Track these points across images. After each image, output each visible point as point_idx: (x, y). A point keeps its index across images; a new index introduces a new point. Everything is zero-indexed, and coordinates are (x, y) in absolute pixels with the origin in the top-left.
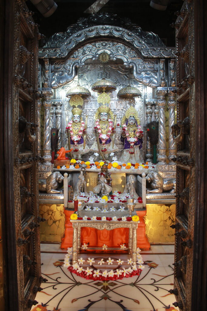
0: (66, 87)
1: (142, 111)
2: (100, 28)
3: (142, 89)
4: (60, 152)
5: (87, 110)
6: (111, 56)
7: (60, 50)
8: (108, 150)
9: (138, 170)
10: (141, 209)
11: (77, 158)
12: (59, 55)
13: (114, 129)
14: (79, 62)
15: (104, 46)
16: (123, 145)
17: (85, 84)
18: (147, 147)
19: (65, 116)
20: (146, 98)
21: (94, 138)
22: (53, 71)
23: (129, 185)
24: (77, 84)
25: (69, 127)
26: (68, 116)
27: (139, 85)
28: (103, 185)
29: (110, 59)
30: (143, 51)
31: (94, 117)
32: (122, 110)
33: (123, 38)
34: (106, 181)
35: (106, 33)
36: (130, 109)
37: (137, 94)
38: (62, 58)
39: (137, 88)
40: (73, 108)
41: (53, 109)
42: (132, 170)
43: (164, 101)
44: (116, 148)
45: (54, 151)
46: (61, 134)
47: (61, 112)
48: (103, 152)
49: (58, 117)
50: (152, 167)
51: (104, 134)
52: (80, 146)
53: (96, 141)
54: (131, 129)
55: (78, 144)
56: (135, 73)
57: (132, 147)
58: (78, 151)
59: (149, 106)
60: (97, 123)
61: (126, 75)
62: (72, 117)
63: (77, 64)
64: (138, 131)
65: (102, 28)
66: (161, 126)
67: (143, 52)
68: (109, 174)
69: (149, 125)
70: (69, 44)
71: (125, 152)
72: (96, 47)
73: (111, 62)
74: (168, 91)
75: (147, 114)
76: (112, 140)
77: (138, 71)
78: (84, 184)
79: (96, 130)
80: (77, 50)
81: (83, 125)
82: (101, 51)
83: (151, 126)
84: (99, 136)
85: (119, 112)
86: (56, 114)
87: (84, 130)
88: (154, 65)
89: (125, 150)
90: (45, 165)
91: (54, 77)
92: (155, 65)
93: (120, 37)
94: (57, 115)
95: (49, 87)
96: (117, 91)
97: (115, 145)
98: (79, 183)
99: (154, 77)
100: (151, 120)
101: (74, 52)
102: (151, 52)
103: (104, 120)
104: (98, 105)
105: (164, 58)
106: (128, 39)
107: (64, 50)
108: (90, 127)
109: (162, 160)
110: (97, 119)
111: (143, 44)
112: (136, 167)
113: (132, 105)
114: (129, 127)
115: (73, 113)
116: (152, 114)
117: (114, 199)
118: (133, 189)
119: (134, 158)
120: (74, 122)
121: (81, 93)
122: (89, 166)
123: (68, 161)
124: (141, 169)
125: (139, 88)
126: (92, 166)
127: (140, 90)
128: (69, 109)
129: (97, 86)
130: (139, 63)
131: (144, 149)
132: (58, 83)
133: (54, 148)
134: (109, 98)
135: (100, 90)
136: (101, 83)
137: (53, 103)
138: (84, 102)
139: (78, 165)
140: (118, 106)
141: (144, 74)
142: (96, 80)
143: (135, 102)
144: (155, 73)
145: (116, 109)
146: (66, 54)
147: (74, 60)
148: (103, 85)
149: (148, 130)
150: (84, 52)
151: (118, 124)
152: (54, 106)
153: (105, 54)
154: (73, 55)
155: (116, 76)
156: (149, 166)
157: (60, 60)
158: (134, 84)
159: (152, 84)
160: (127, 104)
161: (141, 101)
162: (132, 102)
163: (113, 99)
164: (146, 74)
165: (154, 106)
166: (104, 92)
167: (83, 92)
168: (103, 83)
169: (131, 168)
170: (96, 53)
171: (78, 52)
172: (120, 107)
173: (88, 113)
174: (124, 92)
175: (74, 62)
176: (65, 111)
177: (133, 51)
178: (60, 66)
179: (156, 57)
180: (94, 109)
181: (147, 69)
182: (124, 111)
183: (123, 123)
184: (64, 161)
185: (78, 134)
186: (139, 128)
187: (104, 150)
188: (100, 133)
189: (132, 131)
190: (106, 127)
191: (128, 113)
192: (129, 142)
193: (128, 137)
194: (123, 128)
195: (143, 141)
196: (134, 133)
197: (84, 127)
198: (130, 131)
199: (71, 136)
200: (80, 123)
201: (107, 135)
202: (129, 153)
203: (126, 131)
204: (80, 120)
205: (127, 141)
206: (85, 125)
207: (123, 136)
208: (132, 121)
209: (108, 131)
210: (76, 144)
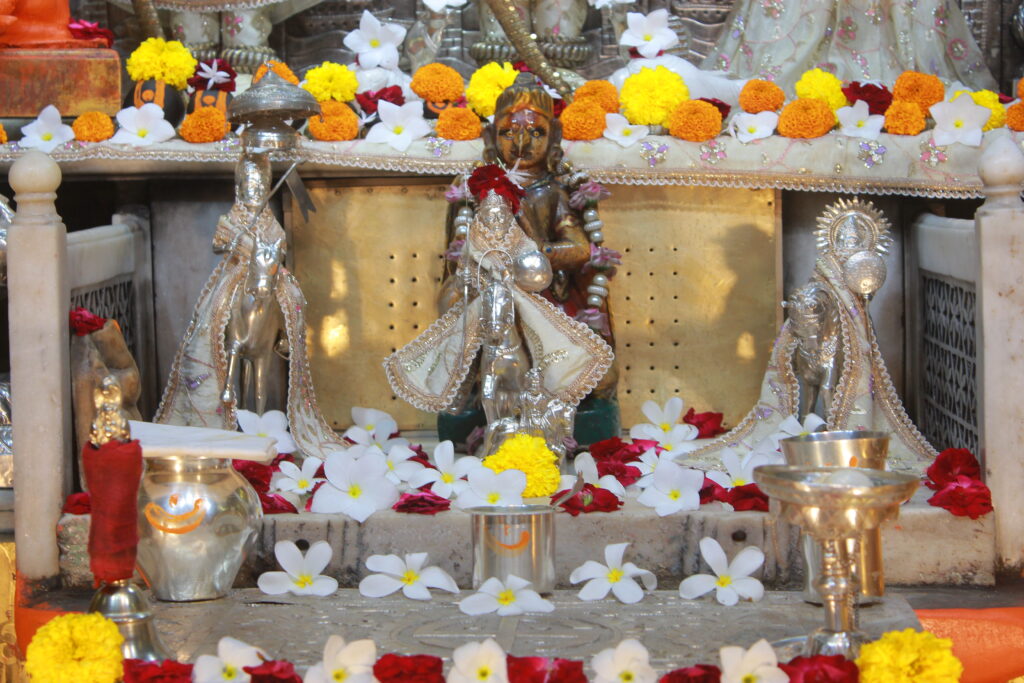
9: (929, 149)
10: (967, 586)
11: (218, 45)
23: (818, 310)
28: (497, 309)
34: (533, 262)
42: (854, 149)
68: (576, 197)
78: (275, 312)
98: (219, 300)
112: (896, 116)
117: (636, 475)
118: (864, 367)
122: (349, 111)
123: (97, 58)
124: (958, 144)
126: (383, 107)
139: (213, 105)
169: (838, 124)
184: (54, 52)
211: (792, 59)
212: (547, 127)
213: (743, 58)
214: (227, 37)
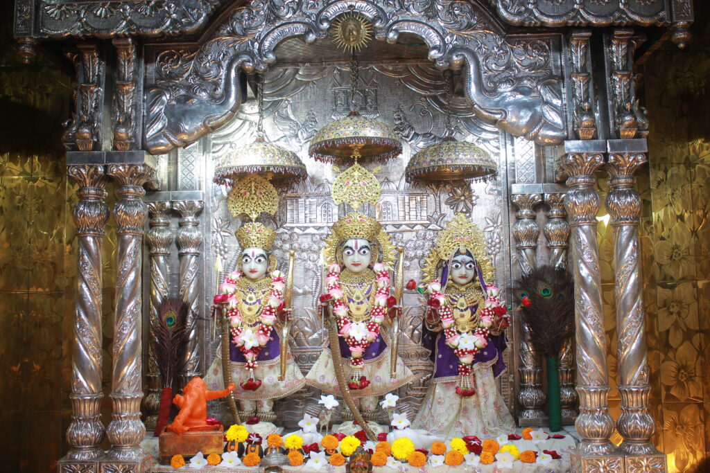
0: (218, 144)
3: (498, 148)
4: (186, 399)
5: (293, 228)
6: (377, 24)
7: (177, 4)
8: (375, 383)
9: (495, 469)
11: (256, 411)
13: (395, 303)
14: (256, 50)
16: (432, 357)
17: (287, 133)
18: (522, 365)
19: (212, 253)
20: (514, 182)
21: (320, 335)
22: (155, 86)
24: (255, 134)
25: (225, 297)
26: (226, 252)
27: (484, 135)
29: (373, 35)
30: (502, 1)
31: (323, 253)
32: (426, 226)
36: (454, 224)
37: (480, 167)
38: (183, 38)
39: (477, 144)
40: (244, 222)
41: (167, 225)
42: (471, 469)
43: (591, 196)
44: (405, 374)
45: (169, 386)
46: (198, 318)
47: (198, 238)
48: (353, 391)
49: (189, 256)
50: (549, 457)
51: (357, 320)
52: (266, 369)
53: (329, 347)
54: (462, 300)
55: (258, 359)
56: (473, 89)
57: (466, 371)
58: (261, 387)
59: (525, 212)
60: (332, 280)
61: (435, 99)
63: (245, 58)
64: (488, 305)
66: (585, 294)
67: (503, 5)
69: (527, 283)
71: (439, 390)
73: (378, 51)
74: (606, 156)
75: (518, 240)
76: (389, 342)
77: (484, 82)
79: (326, 308)
80: (245, 4)
81: (279, 286)
82: (340, 5)
83: (536, 286)
84: (339, 330)
85: (414, 234)
86: (179, 244)
87: (283, 305)
88: (548, 56)
89: (439, 382)
90: (118, 462)
91: (156, 109)
92: (551, 54)
94: (184, 251)
95: (137, 148)
96: (405, 157)
97: (399, 360)
99: (547, 103)
100: (534, 265)
101: (235, 12)
102: (536, 4)
103: (356, 269)
104: (336, 210)
105: (589, 27)
107: (192, 3)
108: (305, 293)
109: (597, 434)
110: (331, 262)
112: (484, 458)
113: (461, 206)
114: (453, 294)
115: (243, 244)
116: (536, 241)
119: (473, 413)
120: (244, 275)
121: (268, 168)
122: (300, 454)
123: (215, 435)
124: (505, 468)
125: (486, 144)
126: (311, 452)
127: (489, 152)
128: (229, 228)
129: (329, 142)
130: (488, 49)
131: (510, 374)
132: (172, 133)
133: (170, 375)
134: (376, 185)
135: (341, 154)
136: (343, 129)
137: (168, 204)
138: (284, 198)
139: (254, 451)
140: (409, 213)
141: (511, 91)
142: (327, 117)
143: (474, 198)
144: (554, 88)
145: (404, 226)
146: (201, 20)
147: (235, 41)
148: (351, 138)
149: (524, 302)
150: (274, 13)
151: (412, 281)
152: (171, 215)
153: (353, 16)
154: (232, 24)
155: (399, 105)
156: (536, 450)
157: (177, 42)
158: (466, 131)
159: (540, 129)
160: (444, 206)
161: (496, 192)
162: (461, 196)
163: (391, 188)
164: (516, 90)
165: (544, 210)
166: (356, 163)
167: (274, 167)
168: (351, 128)
169: (464, 460)
170: (318, 15)
171: (249, 14)
172: (417, 216)
173: (299, 241)
174: (432, 163)
175: (235, 49)
176: (214, 232)
177: (462, 4)
178: (181, 65)
179: (554, 24)
180: (321, 225)
181: (519, 71)
182: (433, 230)
183: (429, 277)
184: (202, 433)
185: (258, 320)
186: (492, 295)
187: (358, 383)
188: (342, 318)
189: (463, 308)
190: (365, 292)
191: (447, 240)
192: (456, 351)
193: (450, 333)
194: (432, 298)
195: (506, 343)
196: (472, 315)
197: (281, 296)
198: (456, 308)
199: (234, 331)
200: (267, 279)
201: (369, 323)
202: (457, 393)
203: (441, 309)
204: (269, 267)
205: (448, 346)
206: (286, 288)
207: (429, 325)
208: (463, 270)
209: (374, 308)
210: (253, 362)
211: (447, 420)
212: (367, 466)
213: (431, 419)
214: (259, 408)
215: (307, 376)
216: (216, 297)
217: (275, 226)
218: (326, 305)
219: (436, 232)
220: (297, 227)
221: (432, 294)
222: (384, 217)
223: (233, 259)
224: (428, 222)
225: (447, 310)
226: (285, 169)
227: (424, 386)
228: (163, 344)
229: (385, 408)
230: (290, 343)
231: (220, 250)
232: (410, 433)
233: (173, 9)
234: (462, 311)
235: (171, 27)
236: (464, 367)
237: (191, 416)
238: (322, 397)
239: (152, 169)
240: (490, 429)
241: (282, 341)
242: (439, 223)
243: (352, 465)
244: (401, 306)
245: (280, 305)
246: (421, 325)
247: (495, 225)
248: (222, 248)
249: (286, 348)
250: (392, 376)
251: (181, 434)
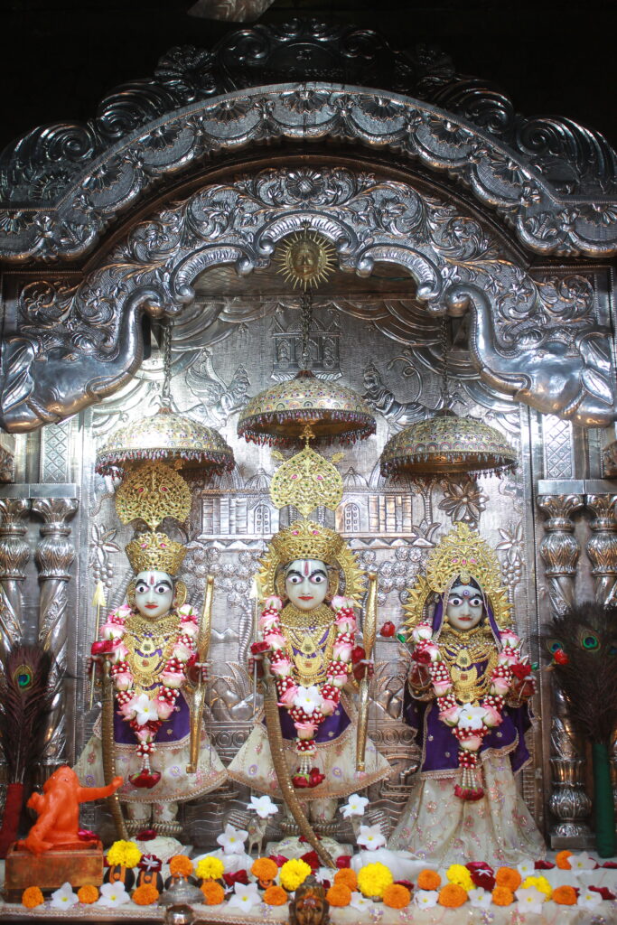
0: (101, 415)
1: (518, 548)
2: (282, 98)
3: (518, 426)
4: (47, 800)
5: (211, 541)
6: (343, 249)
7: (54, 217)
8: (332, 779)
9: (515, 914)
11: (151, 820)
12: (49, 243)
13: (364, 657)
14: (166, 284)
15: (306, 196)
16: (419, 740)
17: (205, 400)
18: (555, 754)
19: (89, 577)
20: (542, 478)
21: (249, 703)
22: (17, 334)
24: (158, 400)
25: (109, 644)
26: (109, 576)
27: (497, 406)
29: (336, 265)
30: (524, 220)
31: (255, 581)
32: (409, 541)
33: (413, 150)
35: (315, 126)
36: (452, 539)
37: (491, 456)
38: (62, 264)
39: (486, 420)
40: (137, 530)
41: (22, 534)
42: (478, 914)
44: (379, 764)
46: (66, 676)
47: (69, 555)
48: (300, 790)
49: (54, 582)
50: (598, 896)
51: (307, 681)
52: (168, 755)
53: (264, 722)
54: (463, 654)
55: (157, 739)
56: (481, 343)
57: (470, 761)
58: (160, 783)
60: (270, 621)
61: (425, 352)
62: (131, 582)
63: (151, 294)
64: (502, 661)
65: (294, 101)
67: (525, 226)
69: (561, 629)
70: (108, 184)
71: (428, 791)
72: (257, 199)
73: (343, 284)
75: (547, 563)
76: (354, 716)
77: (498, 335)
79: (260, 664)
80: (152, 216)
81: (189, 629)
82: (289, 221)
83: (574, 633)
84: (279, 696)
85: (392, 552)
86: (40, 563)
87: (196, 658)
88: (592, 299)
89: (430, 778)
91: (18, 367)
92: (596, 295)
93: (394, 143)
94: (47, 574)
96: (380, 439)
97: (369, 743)
99: (589, 366)
100: (572, 601)
101: (136, 228)
102: (572, 224)
103: (306, 605)
104: (275, 516)
106: (438, 158)
107: (76, 216)
108: (227, 640)
110: (267, 593)
111: (525, 184)
112: (499, 896)
113: (463, 511)
114: (450, 644)
115: (137, 564)
116: (575, 565)
119: (481, 826)
120: (137, 612)
121: (178, 453)
122: (220, 887)
123: (91, 856)
124: (530, 912)
125: (500, 419)
126: (237, 884)
127: (504, 433)
128: (115, 540)
129: (269, 417)
130: (503, 287)
131: (537, 767)
132: (40, 401)
133: (21, 762)
134: (337, 480)
135: (285, 431)
136: (289, 398)
137: (24, 503)
138: (199, 497)
139: (150, 882)
140: (385, 521)
141: (536, 349)
142: (265, 378)
143: (481, 500)
144: (599, 345)
145: (376, 540)
146: (88, 241)
147: (136, 270)
148: (301, 411)
149: (557, 657)
150: (193, 231)
151: (389, 623)
152: (28, 519)
153: (308, 237)
154: (132, 246)
155: (371, 361)
156: (577, 886)
157: (51, 269)
158: (470, 400)
159: (580, 403)
160: (436, 511)
161: (515, 491)
162: (462, 497)
163: (358, 483)
164: (544, 347)
165: (586, 520)
166: (307, 447)
167: (187, 451)
168: (302, 396)
169: (468, 899)
170: (257, 235)
171: (157, 231)
172: (396, 525)
173: (221, 561)
174: (420, 450)
175: (135, 281)
176: (92, 546)
177: (466, 222)
178: (56, 304)
179: (599, 254)
180: (253, 537)
181: (549, 320)
182: (421, 547)
183: (414, 618)
184: (71, 853)
185: (157, 680)
186: (508, 646)
187: (308, 777)
188: (284, 678)
189: (465, 666)
190: (319, 640)
191: (441, 563)
192: (454, 731)
193: (446, 703)
194: (418, 650)
195: (531, 719)
196: (479, 676)
197: (192, 644)
198: (455, 665)
199: (121, 696)
200: (172, 618)
201: (325, 687)
202: (456, 795)
203: (433, 666)
204: (176, 600)
205: (442, 723)
206: (200, 632)
207: (414, 690)
208: (465, 609)
209: (331, 665)
210: (148, 743)
211: (441, 837)
212: (321, 906)
214: (155, 816)
215: (231, 767)
216: (95, 643)
217: (185, 538)
218: (260, 659)
219: (425, 550)
220: (218, 541)
221: (419, 644)
222: (348, 527)
223: (121, 587)
224: (413, 535)
225: (441, 668)
226: (203, 454)
227: (406, 783)
228: (12, 715)
229: (348, 817)
230: (204, 716)
231: (101, 572)
232: (384, 855)
233: (48, 224)
234: (464, 670)
235: (45, 251)
236: (468, 755)
237: (55, 827)
238: (253, 798)
239: (9, 454)
240: (506, 851)
241: (193, 713)
242: (429, 537)
243: (299, 904)
244: (372, 661)
245: (192, 658)
246: (402, 690)
247: (514, 541)
248: (104, 569)
249: (199, 723)
250: (358, 768)
251: (39, 855)
